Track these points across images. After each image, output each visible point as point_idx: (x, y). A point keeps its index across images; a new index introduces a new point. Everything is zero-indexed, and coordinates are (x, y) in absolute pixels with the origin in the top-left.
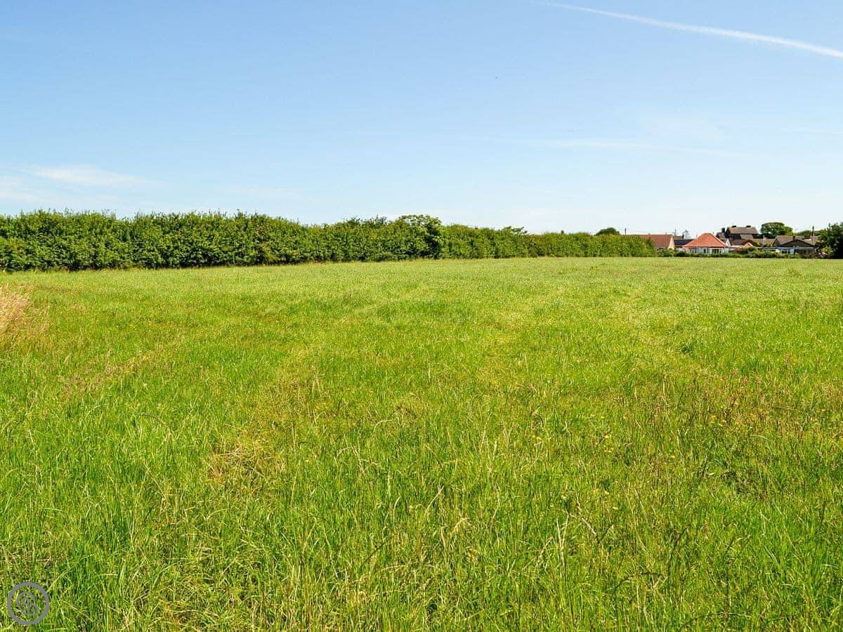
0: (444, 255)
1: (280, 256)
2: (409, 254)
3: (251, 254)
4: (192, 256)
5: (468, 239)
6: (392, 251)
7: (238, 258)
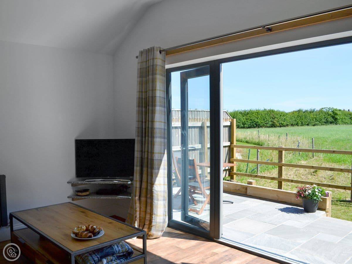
0: (339, 123)
1: (279, 124)
2: (326, 123)
3: (270, 124)
4: (252, 124)
5: (349, 116)
6: (319, 122)
7: (266, 125)
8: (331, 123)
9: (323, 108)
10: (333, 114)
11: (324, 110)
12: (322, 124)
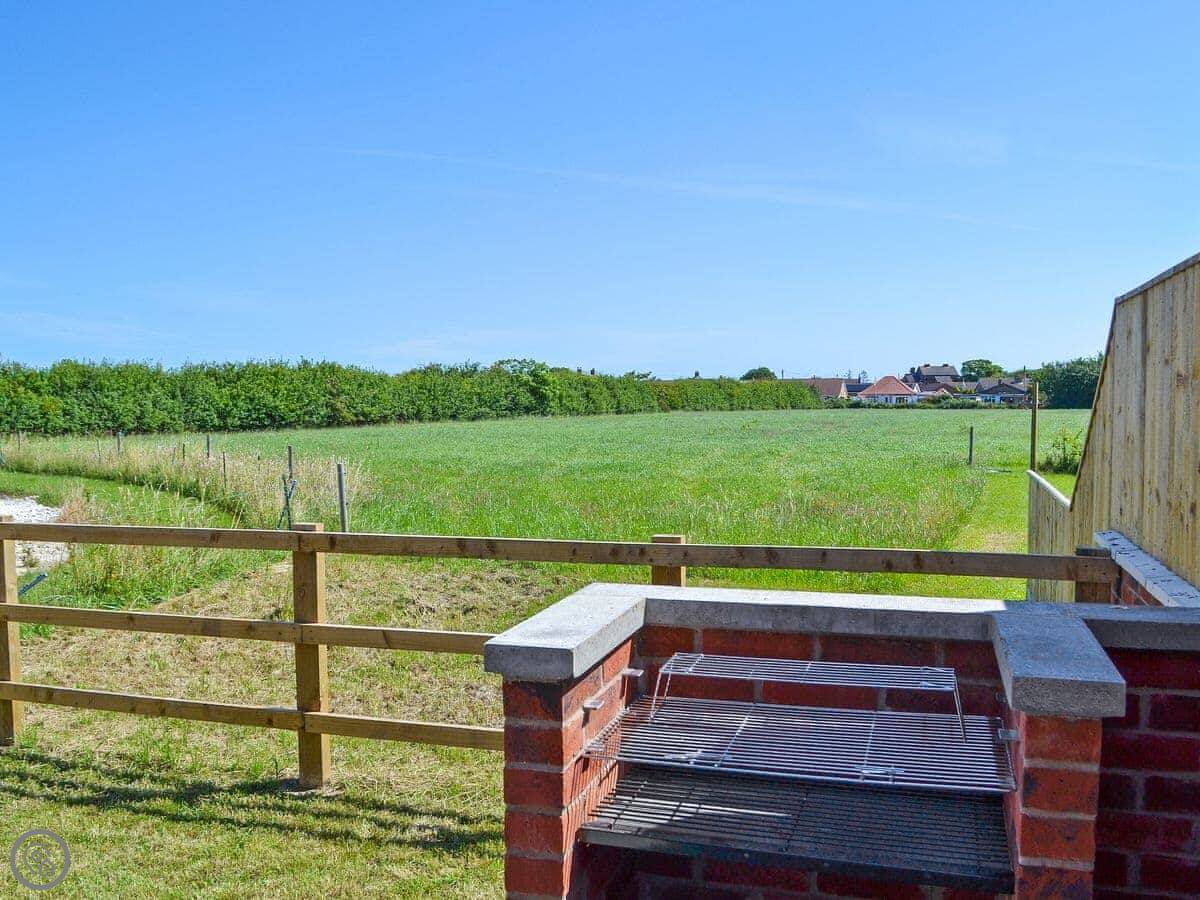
0: (553, 410)
1: (356, 415)
2: (510, 410)
3: (322, 413)
4: (254, 416)
5: (582, 389)
6: (490, 407)
7: (307, 418)
8: (528, 410)
9: (501, 363)
10: (533, 381)
11: (507, 368)
12: (499, 416)
